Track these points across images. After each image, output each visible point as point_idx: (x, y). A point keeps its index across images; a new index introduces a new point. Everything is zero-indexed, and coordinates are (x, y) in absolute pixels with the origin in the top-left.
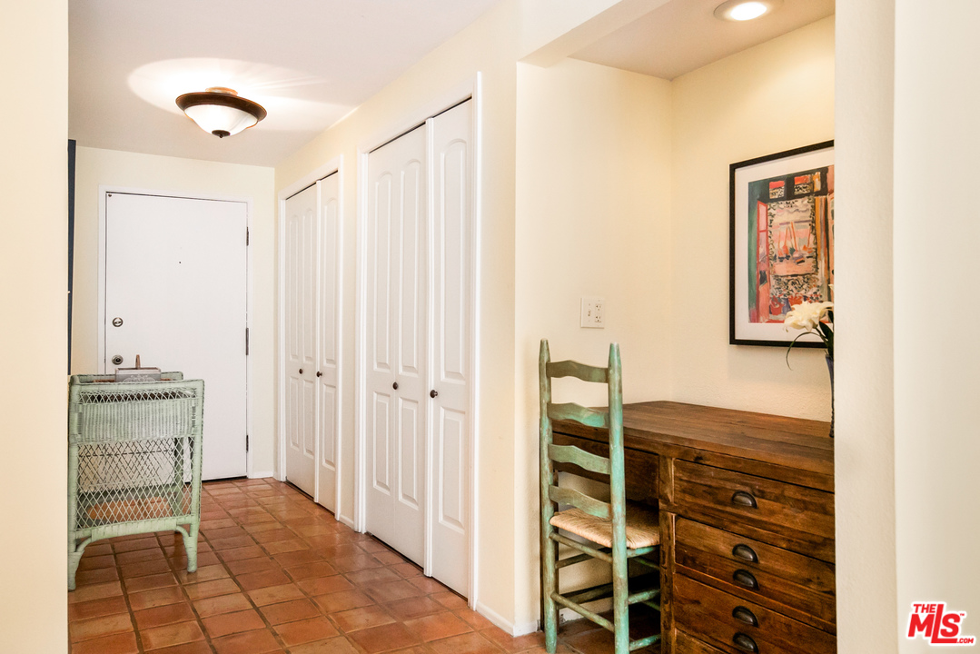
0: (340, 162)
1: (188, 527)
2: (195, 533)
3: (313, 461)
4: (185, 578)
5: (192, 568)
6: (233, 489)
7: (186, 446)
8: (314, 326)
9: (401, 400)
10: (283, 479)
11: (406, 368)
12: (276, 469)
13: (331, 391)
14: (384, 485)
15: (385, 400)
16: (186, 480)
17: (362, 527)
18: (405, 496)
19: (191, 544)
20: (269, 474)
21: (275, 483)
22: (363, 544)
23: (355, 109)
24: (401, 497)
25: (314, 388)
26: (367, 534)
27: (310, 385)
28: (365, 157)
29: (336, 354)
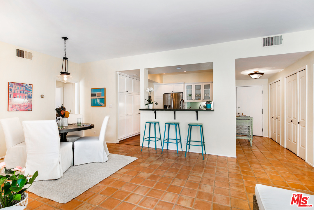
0: (281, 79)
1: (251, 139)
2: (252, 141)
3: (276, 134)
4: (250, 147)
5: (251, 146)
6: (260, 138)
7: (250, 127)
8: (276, 109)
9: (293, 124)
10: (270, 137)
11: (294, 118)
12: (269, 135)
13: (279, 121)
14: (290, 140)
15: (290, 124)
16: (250, 135)
17: (285, 147)
18: (294, 142)
19: (251, 142)
20: (267, 136)
21: (268, 138)
22: (286, 150)
23: (283, 69)
24: (293, 142)
25: (276, 121)
26: (287, 148)
27: (275, 120)
28: (286, 78)
29: (280, 115)
